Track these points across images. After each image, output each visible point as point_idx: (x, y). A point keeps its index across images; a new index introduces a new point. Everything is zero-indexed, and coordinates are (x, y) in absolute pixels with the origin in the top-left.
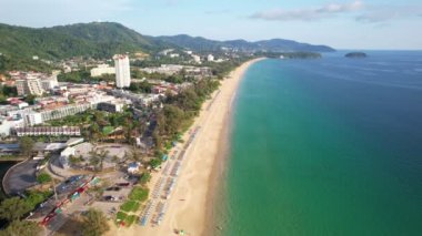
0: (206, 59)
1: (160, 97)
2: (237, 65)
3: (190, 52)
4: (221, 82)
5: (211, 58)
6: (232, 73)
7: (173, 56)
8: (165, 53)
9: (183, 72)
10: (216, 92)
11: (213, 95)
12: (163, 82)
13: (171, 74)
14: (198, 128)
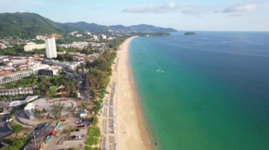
0: (101, 37)
1: (81, 64)
2: (123, 41)
3: (89, 33)
4: (117, 52)
5: (105, 37)
6: (121, 46)
7: (78, 36)
8: (73, 34)
9: (90, 46)
10: (116, 59)
11: (115, 61)
12: (79, 54)
13: (82, 48)
14: (114, 83)
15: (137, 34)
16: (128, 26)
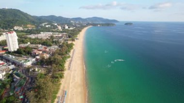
0: (64, 28)
2: (80, 31)
3: (56, 24)
4: (74, 43)
5: (67, 27)
6: (78, 35)
7: (47, 26)
8: (43, 25)
9: (52, 37)
10: (72, 51)
13: (45, 38)
15: (91, 24)
16: (85, 18)
